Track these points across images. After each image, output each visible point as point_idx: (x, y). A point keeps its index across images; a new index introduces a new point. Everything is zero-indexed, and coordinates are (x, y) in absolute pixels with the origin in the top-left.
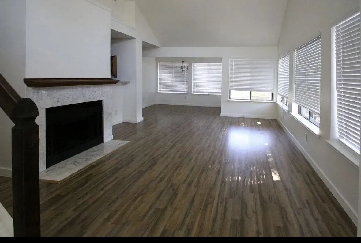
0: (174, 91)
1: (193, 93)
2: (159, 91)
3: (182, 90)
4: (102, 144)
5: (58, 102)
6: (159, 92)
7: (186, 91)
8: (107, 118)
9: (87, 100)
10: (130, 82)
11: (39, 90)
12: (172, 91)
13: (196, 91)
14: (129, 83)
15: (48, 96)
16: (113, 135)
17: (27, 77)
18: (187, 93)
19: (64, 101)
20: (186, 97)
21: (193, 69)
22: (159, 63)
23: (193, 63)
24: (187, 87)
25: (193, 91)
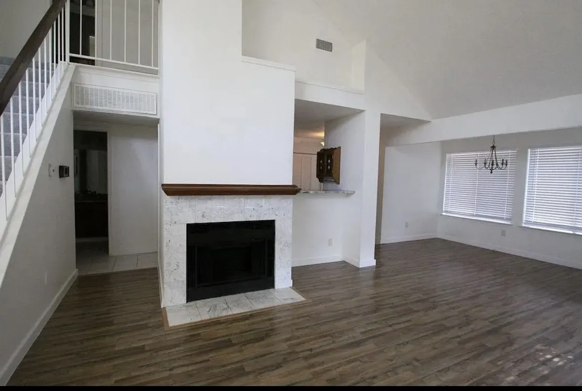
0: (477, 215)
1: (524, 225)
2: (446, 212)
3: (498, 215)
4: (271, 290)
5: (203, 216)
6: (444, 214)
7: (507, 219)
8: (282, 250)
9: (247, 219)
10: (354, 192)
11: (179, 199)
12: (473, 215)
13: (533, 219)
14: (353, 194)
15: (190, 207)
16: (292, 281)
17: (165, 182)
18: (509, 223)
19: (211, 217)
20: (503, 233)
21: (528, 165)
22: (447, 155)
23: (529, 150)
24: (512, 210)
25: (524, 219)
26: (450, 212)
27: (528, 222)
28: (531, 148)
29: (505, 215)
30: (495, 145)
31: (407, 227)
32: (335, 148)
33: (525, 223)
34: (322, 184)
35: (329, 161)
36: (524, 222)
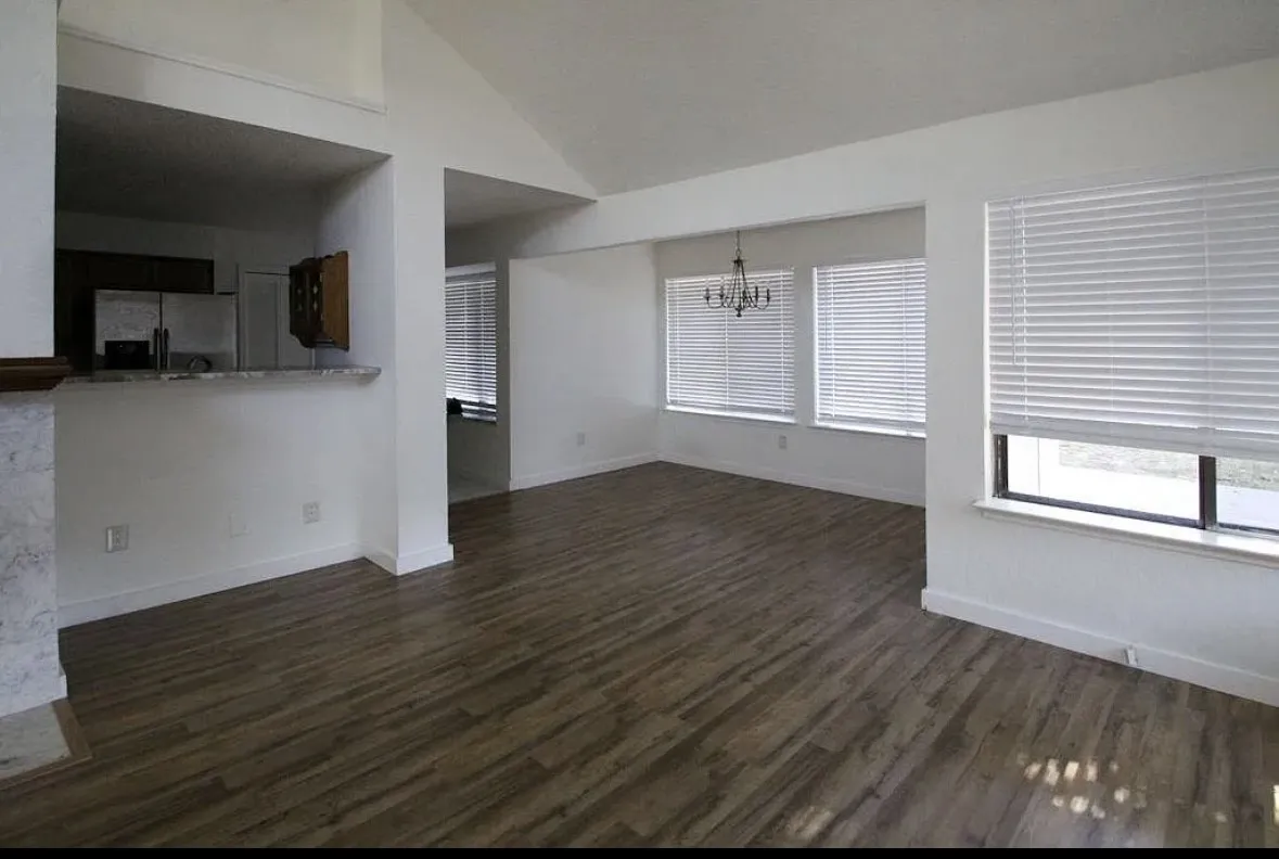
0: (730, 407)
1: (819, 423)
2: (674, 403)
3: (767, 404)
6: (671, 408)
7: (786, 413)
10: (379, 370)
12: (724, 408)
13: (833, 410)
14: (377, 375)
18: (792, 421)
20: (783, 443)
21: (816, 301)
22: (667, 281)
23: (815, 269)
24: (795, 392)
25: (818, 411)
26: (684, 404)
27: (825, 417)
28: (820, 266)
29: (782, 405)
30: (742, 258)
31: (583, 443)
32: (328, 257)
33: (820, 420)
34: (313, 350)
35: (315, 290)
36: (818, 416)
